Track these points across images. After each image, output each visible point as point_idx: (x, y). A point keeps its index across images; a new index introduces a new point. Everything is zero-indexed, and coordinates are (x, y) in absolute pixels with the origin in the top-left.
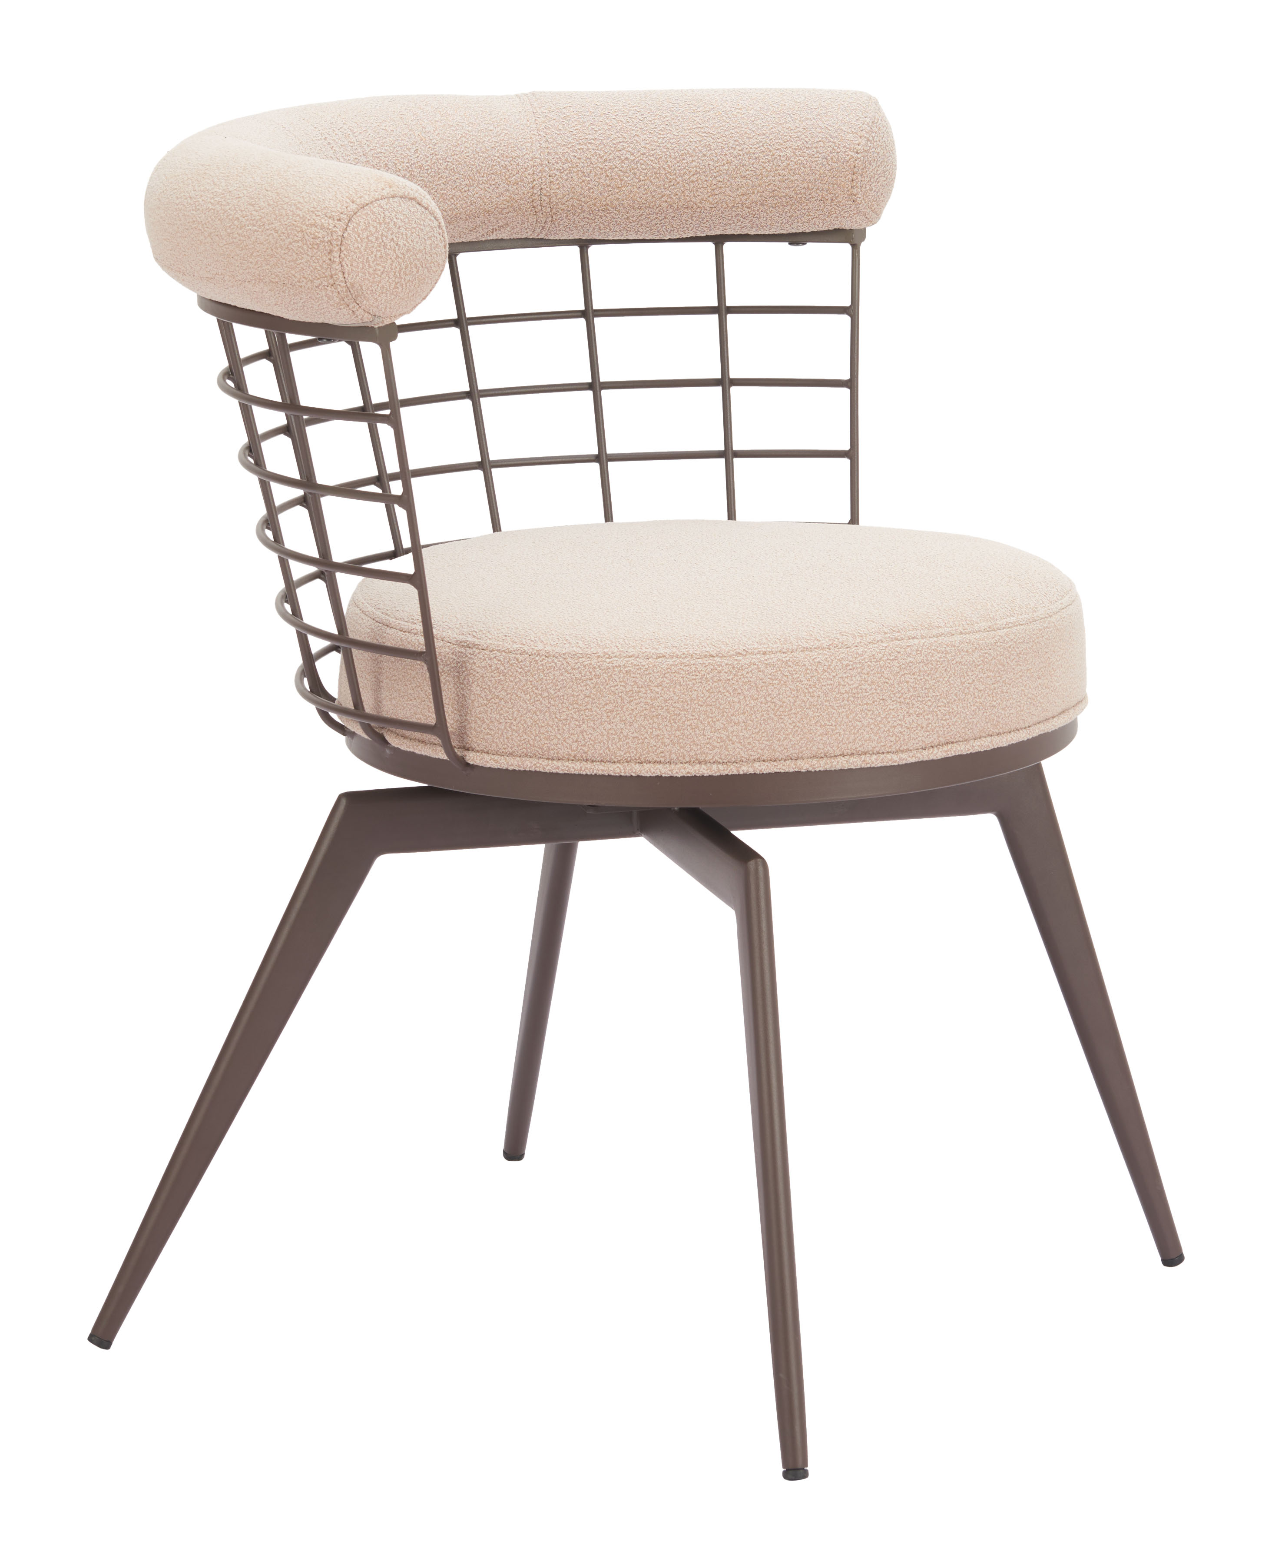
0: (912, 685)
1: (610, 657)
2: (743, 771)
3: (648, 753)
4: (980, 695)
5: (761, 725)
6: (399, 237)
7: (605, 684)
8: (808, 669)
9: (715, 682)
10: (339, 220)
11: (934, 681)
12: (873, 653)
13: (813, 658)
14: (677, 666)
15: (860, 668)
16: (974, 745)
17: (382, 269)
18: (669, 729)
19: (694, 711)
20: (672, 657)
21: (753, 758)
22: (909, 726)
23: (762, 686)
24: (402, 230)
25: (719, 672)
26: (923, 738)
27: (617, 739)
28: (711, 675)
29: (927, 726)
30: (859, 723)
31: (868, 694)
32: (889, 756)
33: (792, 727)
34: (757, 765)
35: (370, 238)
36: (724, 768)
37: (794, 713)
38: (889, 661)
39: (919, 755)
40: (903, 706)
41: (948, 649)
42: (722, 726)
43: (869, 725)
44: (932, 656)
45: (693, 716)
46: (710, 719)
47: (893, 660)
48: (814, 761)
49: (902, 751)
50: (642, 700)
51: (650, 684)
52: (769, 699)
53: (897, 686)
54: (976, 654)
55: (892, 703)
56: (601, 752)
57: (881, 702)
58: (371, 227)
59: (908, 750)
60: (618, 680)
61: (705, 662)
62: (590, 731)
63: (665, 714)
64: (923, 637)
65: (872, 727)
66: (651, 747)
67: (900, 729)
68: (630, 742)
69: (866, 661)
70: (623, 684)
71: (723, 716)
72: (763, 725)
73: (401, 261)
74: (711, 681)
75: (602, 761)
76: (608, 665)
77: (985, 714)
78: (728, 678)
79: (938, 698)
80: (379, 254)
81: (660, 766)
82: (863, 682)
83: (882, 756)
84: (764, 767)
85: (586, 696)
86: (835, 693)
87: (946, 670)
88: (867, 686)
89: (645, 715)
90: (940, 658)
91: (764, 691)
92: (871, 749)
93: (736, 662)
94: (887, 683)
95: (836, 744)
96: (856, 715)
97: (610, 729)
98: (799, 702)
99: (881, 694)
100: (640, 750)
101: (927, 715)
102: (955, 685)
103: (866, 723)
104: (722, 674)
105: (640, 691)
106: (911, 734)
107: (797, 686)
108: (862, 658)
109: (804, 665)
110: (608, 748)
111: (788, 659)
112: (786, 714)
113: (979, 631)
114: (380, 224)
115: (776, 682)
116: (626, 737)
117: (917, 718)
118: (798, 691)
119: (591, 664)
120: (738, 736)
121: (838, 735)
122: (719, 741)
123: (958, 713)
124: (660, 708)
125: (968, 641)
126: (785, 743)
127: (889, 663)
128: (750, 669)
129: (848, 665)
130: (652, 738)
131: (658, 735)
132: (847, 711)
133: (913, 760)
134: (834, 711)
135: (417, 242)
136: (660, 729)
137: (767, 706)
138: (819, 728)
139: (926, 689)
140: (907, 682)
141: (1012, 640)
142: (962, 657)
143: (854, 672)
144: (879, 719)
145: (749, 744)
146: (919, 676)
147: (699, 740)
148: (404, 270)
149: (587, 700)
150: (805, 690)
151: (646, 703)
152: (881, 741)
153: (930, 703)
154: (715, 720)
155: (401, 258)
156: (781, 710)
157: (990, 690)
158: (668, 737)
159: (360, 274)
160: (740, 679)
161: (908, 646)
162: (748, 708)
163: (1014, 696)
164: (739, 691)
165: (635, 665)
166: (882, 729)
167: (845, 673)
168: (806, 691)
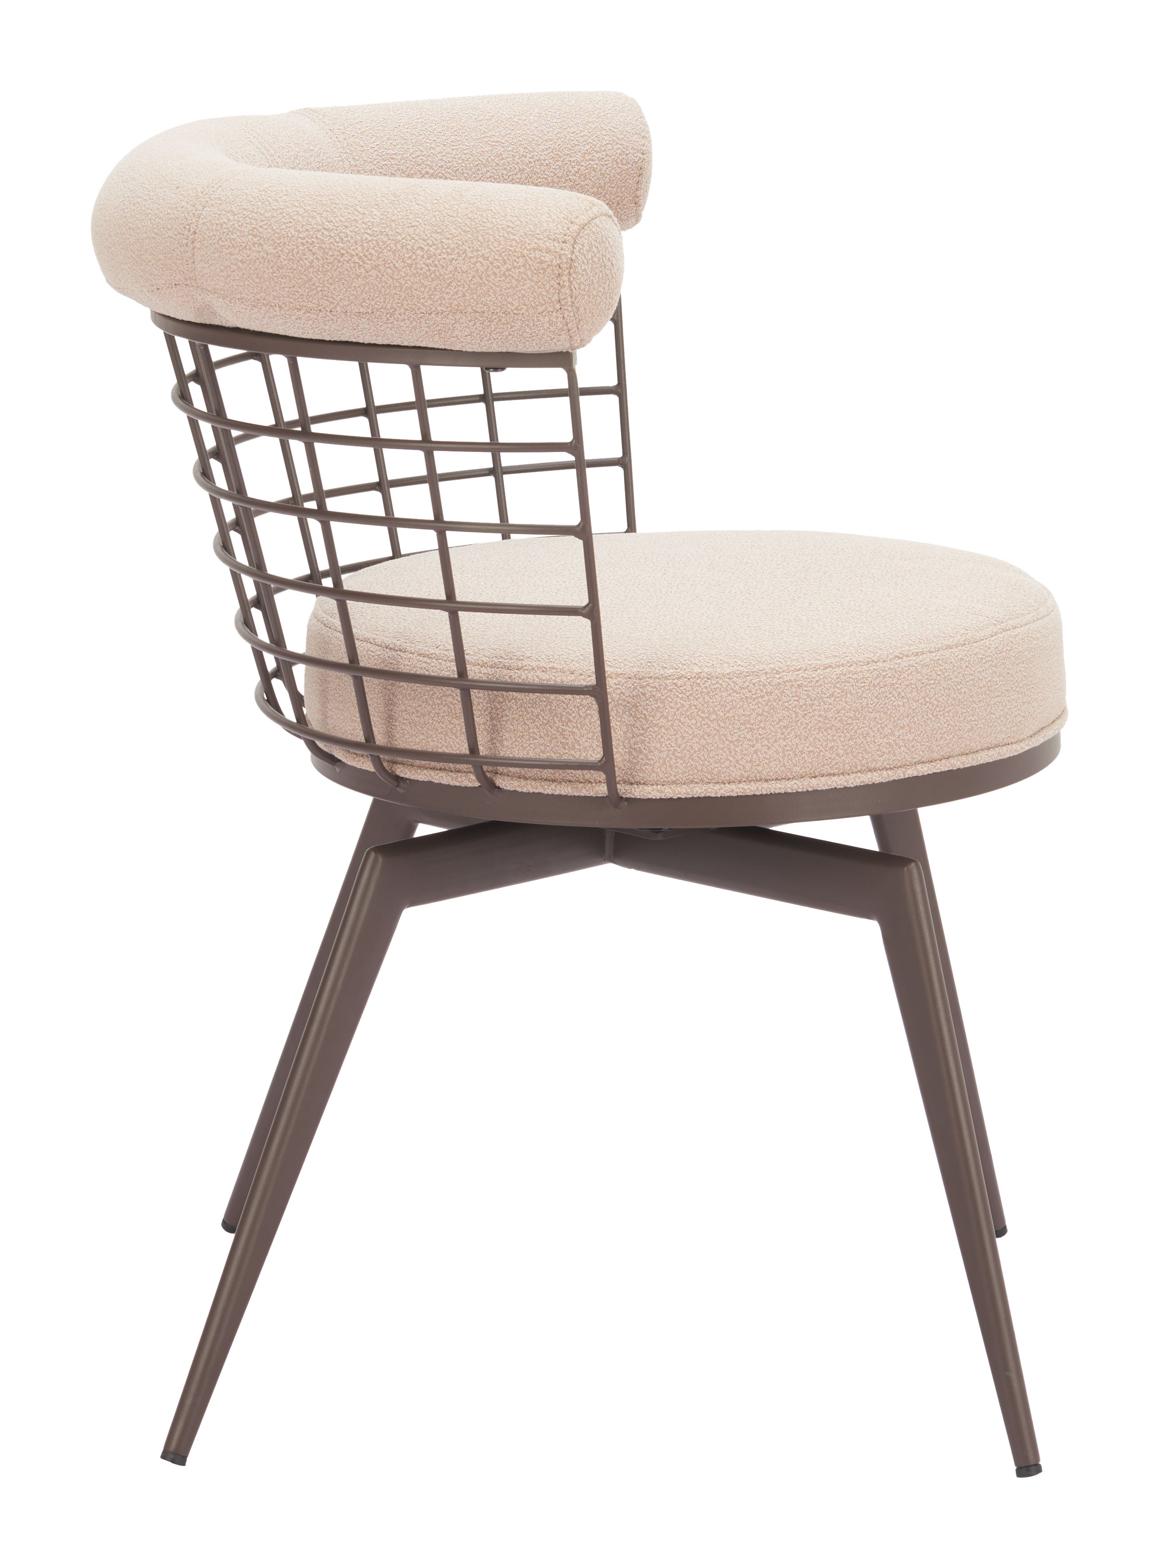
1: (778, 673)
2: (908, 774)
3: (823, 766)
5: (922, 726)
7: (778, 700)
8: (954, 666)
9: (881, 687)
11: (1035, 668)
12: (996, 645)
13: (957, 655)
14: (845, 675)
15: (990, 660)
18: (842, 739)
19: (864, 719)
20: (839, 666)
21: (914, 761)
23: (921, 688)
25: (884, 677)
27: (792, 756)
28: (878, 681)
29: (1034, 713)
31: (998, 686)
33: (946, 726)
34: (919, 767)
36: (893, 773)
37: (948, 712)
38: (1007, 652)
42: (890, 731)
43: (1000, 717)
44: (1031, 643)
45: (864, 724)
46: (879, 726)
47: (1009, 650)
50: (816, 712)
51: (823, 695)
52: (927, 700)
53: (1014, 676)
56: (777, 770)
57: (1006, 693)
60: (791, 695)
61: (870, 668)
62: (765, 749)
63: (839, 725)
66: (827, 759)
68: (806, 757)
69: (993, 653)
70: (796, 698)
71: (890, 721)
72: (924, 727)
74: (878, 686)
76: (779, 681)
78: (893, 682)
81: (835, 778)
82: (994, 675)
84: (926, 769)
85: (758, 714)
86: (976, 688)
88: (997, 678)
89: (820, 728)
91: (924, 692)
93: (897, 666)
94: (1009, 673)
95: (978, 739)
96: (991, 708)
97: (786, 746)
98: (950, 700)
99: (1006, 686)
100: (815, 764)
101: (1033, 702)
102: (1045, 671)
103: (998, 715)
104: (887, 679)
105: (813, 704)
107: (949, 684)
108: (990, 650)
109: (951, 663)
110: (784, 765)
111: (938, 658)
112: (941, 713)
115: (932, 682)
116: (802, 752)
117: (1028, 706)
118: (949, 689)
119: (760, 681)
120: (903, 740)
121: (979, 730)
122: (888, 747)
123: (1047, 698)
124: (834, 719)
126: (941, 742)
127: (1008, 654)
128: (910, 671)
129: (982, 658)
130: (827, 751)
131: (832, 747)
133: (1027, 748)
136: (834, 740)
137: (926, 707)
138: (966, 725)
139: (1031, 676)
142: (1045, 643)
143: (987, 665)
145: (913, 746)
146: (1026, 664)
147: (870, 748)
149: (759, 718)
150: (955, 687)
151: (820, 716)
154: (883, 726)
156: (938, 709)
158: (842, 748)
160: (903, 682)
161: (1015, 635)
162: (910, 710)
164: (903, 694)
165: (805, 678)
166: (1008, 721)
167: (981, 667)
168: (956, 689)
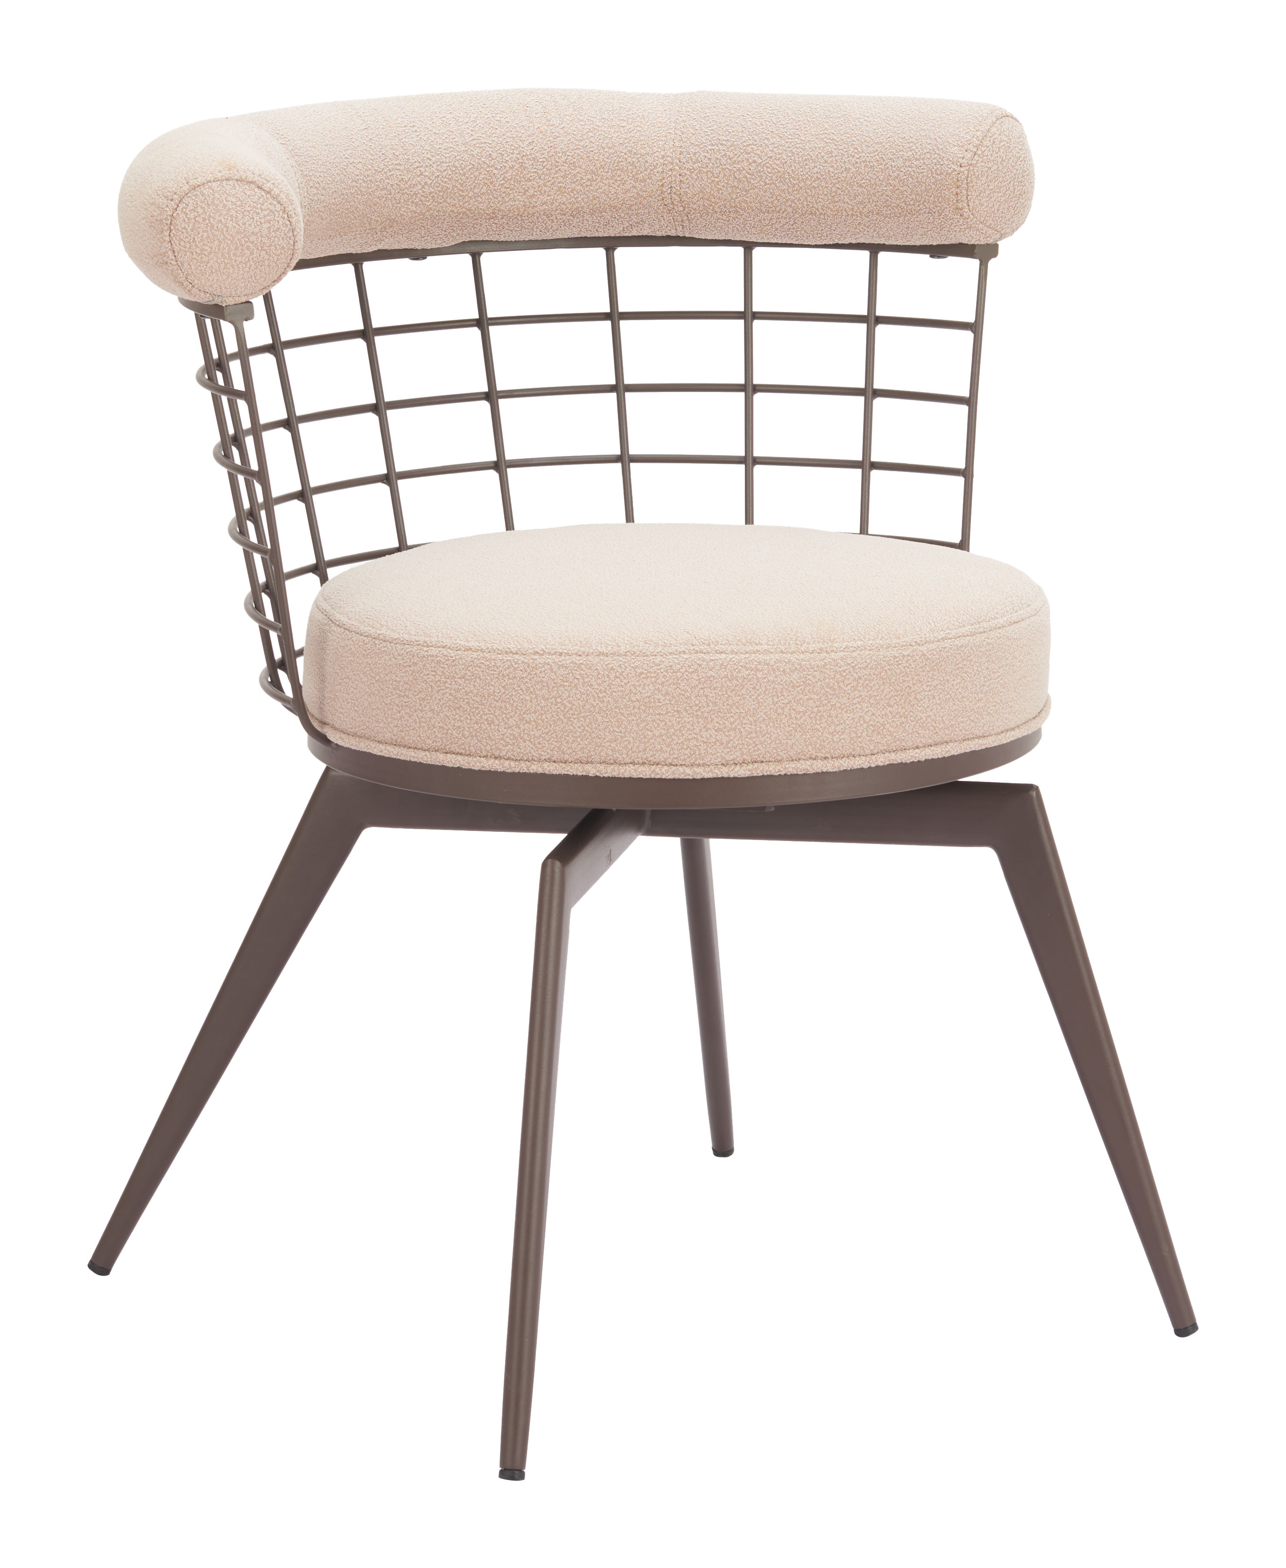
0: (711, 699)
1: (428, 646)
2: (533, 770)
3: (451, 744)
4: (798, 716)
5: (551, 725)
6: (228, 219)
7: (420, 672)
8: (599, 674)
9: (510, 679)
10: (172, 200)
11: (739, 698)
12: (671, 664)
13: (606, 663)
14: (479, 660)
15: (655, 677)
16: (787, 766)
17: (209, 249)
18: (468, 721)
19: (490, 706)
20: (477, 651)
21: (543, 758)
22: (705, 740)
23: (554, 687)
24: (233, 212)
25: (515, 669)
26: (723, 754)
27: (426, 728)
28: (508, 671)
29: (728, 742)
30: (649, 733)
31: (660, 704)
32: (681, 769)
33: (580, 730)
34: (546, 765)
35: (197, 219)
36: (516, 765)
37: (583, 717)
38: (687, 674)
39: (716, 771)
40: (700, 720)
41: (759, 667)
42: (515, 723)
43: (661, 735)
44: (739, 672)
45: (489, 711)
46: (504, 716)
47: (692, 673)
48: (602, 767)
49: (699, 765)
50: (448, 690)
51: (455, 675)
52: (559, 700)
53: (694, 699)
54: (795, 675)
55: (688, 716)
56: (414, 739)
57: (675, 713)
58: (199, 208)
59: (704, 765)
60: (430, 669)
61: (504, 658)
62: (407, 717)
63: (466, 706)
64: (732, 652)
65: (664, 737)
66: (454, 738)
67: (695, 743)
68: (437, 731)
69: (662, 671)
70: (434, 673)
71: (516, 713)
72: (553, 726)
73: (230, 242)
74: (507, 677)
75: (416, 748)
76: (424, 653)
77: (804, 737)
78: (523, 676)
79: (743, 715)
80: (205, 234)
81: (460, 758)
82: (656, 692)
83: (674, 768)
84: (552, 768)
85: (406, 683)
86: (625, 701)
87: (754, 688)
88: (660, 696)
89: (450, 706)
90: (749, 675)
91: (555, 692)
92: (663, 759)
93: (532, 661)
94: (684, 695)
95: (625, 752)
96: (647, 724)
97: (422, 717)
98: (588, 706)
99: (676, 706)
100: (445, 741)
101: (728, 731)
102: (765, 704)
103: (657, 733)
104: (517, 672)
105: (446, 682)
106: (709, 749)
107: (588, 690)
108: (658, 667)
109: (597, 669)
110: (419, 736)
111: (581, 662)
112: (575, 717)
113: (806, 652)
114: (209, 205)
115: (567, 684)
116: (434, 727)
117: (716, 734)
118: (588, 695)
119: (412, 651)
120: (529, 735)
121: (627, 743)
122: (512, 738)
123: (767, 733)
124: (462, 700)
125: (787, 660)
126: (574, 746)
127: (687, 676)
128: (543, 669)
129: (642, 673)
130: (454, 729)
131: (459, 727)
132: (637, 720)
133: (710, 775)
134: (623, 718)
135: (250, 225)
136: (461, 721)
137: (556, 707)
138: (608, 734)
139: (728, 704)
140: (707, 696)
141: (850, 664)
142: (776, 677)
143: (648, 681)
144: (672, 730)
145: (539, 743)
146: (720, 691)
147: (494, 735)
148: (233, 252)
149: (406, 686)
150: (595, 694)
151: (451, 694)
152: (674, 753)
153: (732, 720)
154: (508, 716)
155: (229, 240)
156: (571, 712)
157: (812, 712)
158: (468, 729)
159: (188, 254)
160: (533, 677)
161: (712, 660)
162: (539, 708)
163: (847, 722)
164: (532, 689)
165: (445, 656)
166: (675, 741)
167: (638, 681)
168: (596, 696)
